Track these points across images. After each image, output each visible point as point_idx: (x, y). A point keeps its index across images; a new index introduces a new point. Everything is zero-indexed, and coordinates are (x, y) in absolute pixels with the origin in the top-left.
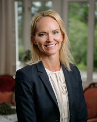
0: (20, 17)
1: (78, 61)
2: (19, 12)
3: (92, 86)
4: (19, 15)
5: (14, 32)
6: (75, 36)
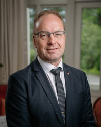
1: (90, 65)
4: (31, 16)
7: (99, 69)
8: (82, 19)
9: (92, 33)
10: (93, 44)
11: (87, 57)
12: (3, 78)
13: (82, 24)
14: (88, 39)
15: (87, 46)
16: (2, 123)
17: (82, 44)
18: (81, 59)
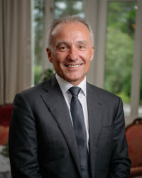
3: (137, 122)
7: (129, 94)
8: (107, 25)
9: (120, 45)
10: (120, 60)
11: (113, 78)
13: (107, 32)
14: (114, 52)
15: (113, 62)
17: (106, 59)
18: (105, 79)
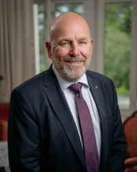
0: (42, 27)
2: (39, 20)
5: (33, 45)
6: (114, 50)
7: (128, 87)
8: (105, 26)
12: (4, 95)
13: (105, 32)
16: (3, 150)
17: (105, 56)
